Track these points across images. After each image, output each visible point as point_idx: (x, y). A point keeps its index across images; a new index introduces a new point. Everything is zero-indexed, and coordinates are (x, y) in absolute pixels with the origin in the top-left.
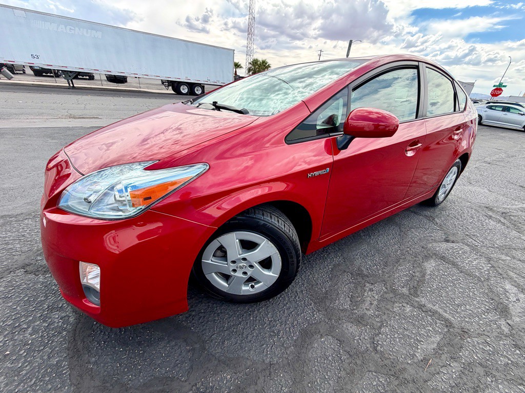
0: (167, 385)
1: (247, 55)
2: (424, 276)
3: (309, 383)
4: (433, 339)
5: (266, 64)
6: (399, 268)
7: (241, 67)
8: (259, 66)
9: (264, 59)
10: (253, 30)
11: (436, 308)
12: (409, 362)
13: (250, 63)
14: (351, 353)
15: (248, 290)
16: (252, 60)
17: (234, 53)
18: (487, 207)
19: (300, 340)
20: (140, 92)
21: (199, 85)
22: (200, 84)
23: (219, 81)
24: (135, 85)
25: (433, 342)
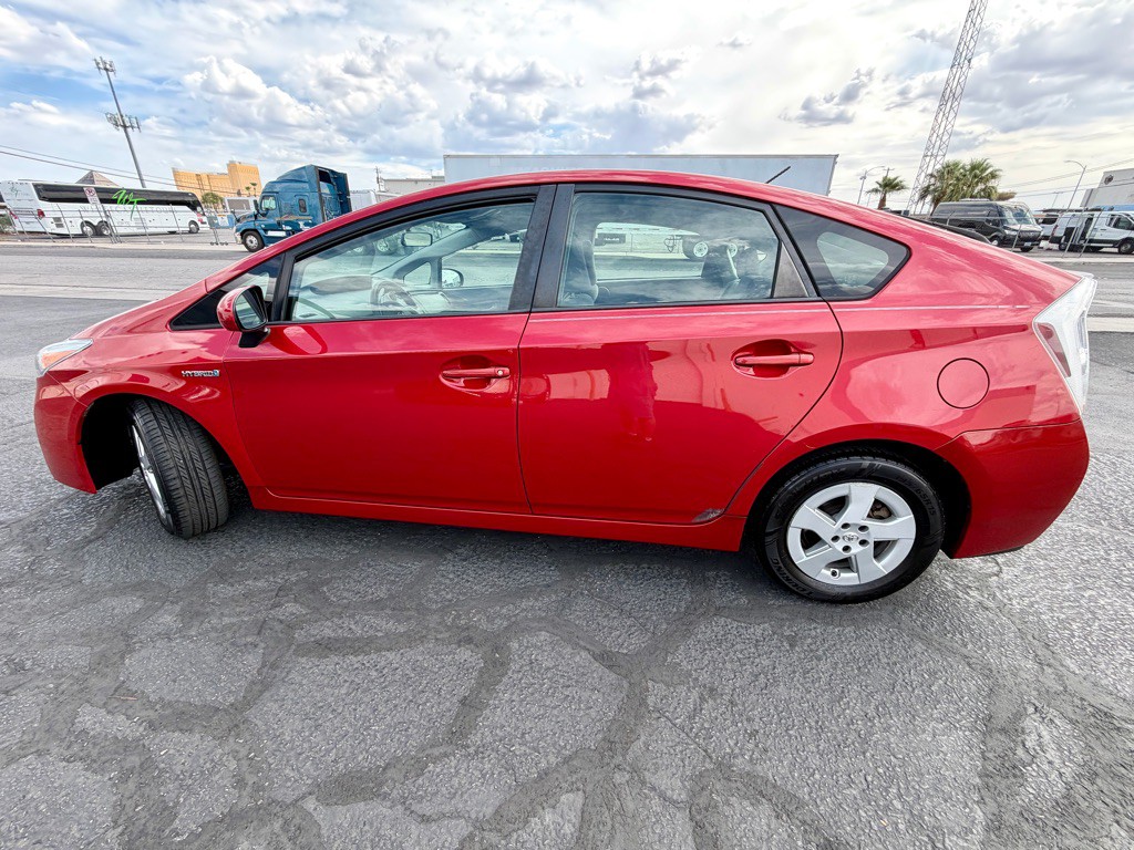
7: (902, 188)
8: (959, 180)
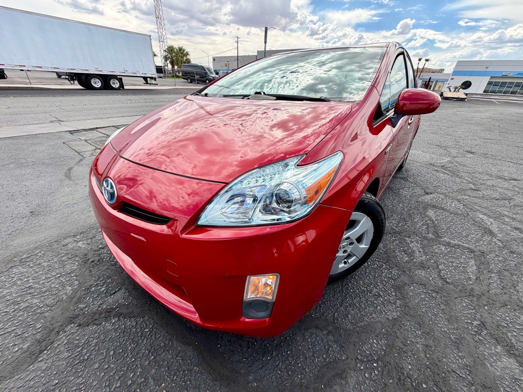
0: (336, 368)
1: (160, 41)
2: (433, 222)
3: (429, 321)
4: (471, 263)
5: (184, 51)
6: (415, 220)
7: (155, 55)
8: (177, 54)
9: (180, 46)
10: (161, 14)
11: (456, 242)
12: (471, 283)
13: (165, 51)
14: (437, 291)
15: (344, 267)
16: (166, 47)
17: (151, 40)
18: (430, 164)
19: (398, 294)
20: (32, 89)
21: (115, 77)
22: (115, 75)
23: (138, 72)
24: (19, 80)
25: (472, 265)
